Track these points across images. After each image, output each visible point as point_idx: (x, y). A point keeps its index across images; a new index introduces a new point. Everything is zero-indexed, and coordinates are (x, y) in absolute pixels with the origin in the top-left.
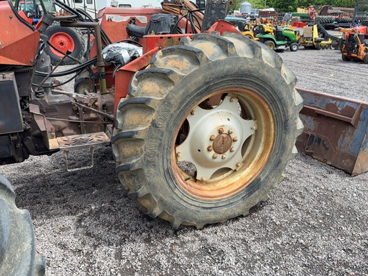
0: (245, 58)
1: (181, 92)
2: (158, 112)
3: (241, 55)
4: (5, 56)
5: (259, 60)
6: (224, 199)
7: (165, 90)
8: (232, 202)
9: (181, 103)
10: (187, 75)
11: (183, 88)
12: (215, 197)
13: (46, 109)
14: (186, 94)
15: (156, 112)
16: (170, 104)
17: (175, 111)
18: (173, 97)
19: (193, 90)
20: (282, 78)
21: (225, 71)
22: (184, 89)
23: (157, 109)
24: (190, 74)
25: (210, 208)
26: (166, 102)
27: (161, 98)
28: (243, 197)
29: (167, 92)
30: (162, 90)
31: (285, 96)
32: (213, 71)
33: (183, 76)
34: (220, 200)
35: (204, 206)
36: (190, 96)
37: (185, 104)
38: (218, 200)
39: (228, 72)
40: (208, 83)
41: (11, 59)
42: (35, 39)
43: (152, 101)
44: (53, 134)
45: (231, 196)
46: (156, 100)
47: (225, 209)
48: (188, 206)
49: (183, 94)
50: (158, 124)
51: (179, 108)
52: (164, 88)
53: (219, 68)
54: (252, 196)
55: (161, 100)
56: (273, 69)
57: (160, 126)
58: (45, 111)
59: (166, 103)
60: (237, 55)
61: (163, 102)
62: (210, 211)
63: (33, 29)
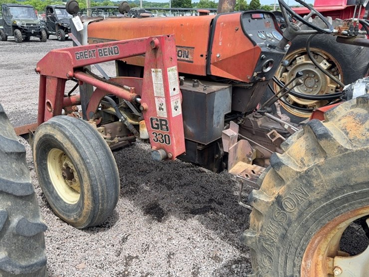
1: (335, 174)
2: (289, 187)
4: (221, 68)
7: (309, 161)
9: (331, 193)
10: (354, 149)
11: (340, 169)
13: (255, 132)
14: (345, 182)
15: (285, 186)
16: (310, 184)
17: (317, 200)
18: (318, 176)
19: (361, 180)
22: (342, 172)
23: (288, 183)
24: (361, 151)
26: (305, 178)
27: (298, 170)
29: (312, 164)
30: (306, 159)
33: (347, 150)
36: (352, 187)
37: (339, 197)
41: (228, 72)
42: (254, 54)
43: (283, 168)
44: (250, 159)
46: (290, 169)
49: (339, 179)
50: (285, 204)
51: (326, 198)
52: (310, 157)
55: (297, 173)
57: (287, 210)
58: (254, 133)
59: (304, 181)
61: (300, 177)
63: (254, 44)
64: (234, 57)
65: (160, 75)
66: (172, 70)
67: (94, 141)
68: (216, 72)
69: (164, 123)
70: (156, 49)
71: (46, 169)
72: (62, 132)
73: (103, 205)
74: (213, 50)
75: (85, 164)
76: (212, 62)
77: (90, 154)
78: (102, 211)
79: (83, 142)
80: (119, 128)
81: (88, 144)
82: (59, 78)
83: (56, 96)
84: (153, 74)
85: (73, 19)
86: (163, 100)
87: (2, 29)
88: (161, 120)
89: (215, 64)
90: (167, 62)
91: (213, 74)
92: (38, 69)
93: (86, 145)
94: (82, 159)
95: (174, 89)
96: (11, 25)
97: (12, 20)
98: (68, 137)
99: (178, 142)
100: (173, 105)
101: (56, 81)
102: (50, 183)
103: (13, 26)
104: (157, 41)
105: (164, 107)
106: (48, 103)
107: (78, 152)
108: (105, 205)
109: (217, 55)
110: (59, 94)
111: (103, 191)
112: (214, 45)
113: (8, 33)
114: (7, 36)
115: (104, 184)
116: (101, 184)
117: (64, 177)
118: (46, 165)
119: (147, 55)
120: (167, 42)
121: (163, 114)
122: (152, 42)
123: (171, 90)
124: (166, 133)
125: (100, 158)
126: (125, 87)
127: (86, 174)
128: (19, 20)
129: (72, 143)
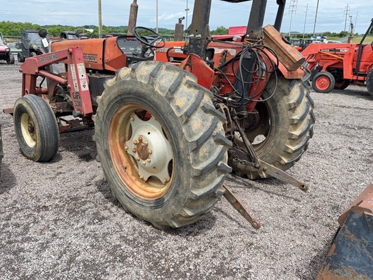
0: (141, 83)
1: (108, 97)
2: (99, 107)
3: (139, 80)
5: (151, 87)
6: (140, 198)
8: (144, 204)
12: (136, 193)
14: (110, 100)
17: (106, 109)
18: (104, 99)
19: (114, 98)
20: (171, 108)
21: (129, 89)
23: (99, 105)
25: (130, 198)
28: (151, 207)
31: (175, 127)
32: (122, 87)
34: (138, 197)
35: (127, 194)
36: (112, 102)
37: (110, 107)
38: (137, 197)
39: (130, 90)
40: (120, 95)
42: (124, 58)
45: (145, 200)
46: (99, 99)
47: (137, 206)
48: (117, 186)
53: (126, 86)
54: (156, 210)
56: (163, 97)
59: (102, 103)
60: (136, 79)
61: (101, 101)
62: (129, 200)
63: (123, 53)
64: (115, 59)
65: (74, 67)
66: (81, 65)
67: (43, 107)
68: (108, 68)
69: (78, 94)
70: (71, 54)
71: (20, 128)
72: (26, 101)
73: (47, 144)
74: (105, 56)
75: (37, 118)
76: (105, 62)
77: (40, 113)
78: (47, 148)
79: (37, 107)
80: (66, 105)
81: (39, 108)
82: (31, 75)
83: (31, 86)
84: (71, 67)
85: (43, 40)
86: (77, 81)
87: (21, 52)
88: (77, 93)
89: (107, 63)
90: (77, 61)
91: (106, 69)
92: (21, 70)
93: (38, 108)
94: (35, 116)
95: (83, 76)
96: (28, 48)
97: (29, 44)
98: (29, 104)
99: (86, 106)
100: (82, 84)
101: (30, 77)
102: (22, 137)
103: (30, 49)
104: (71, 50)
105: (77, 85)
106: (27, 91)
107: (34, 112)
108: (49, 144)
109: (106, 58)
110: (33, 85)
111: (47, 135)
112: (105, 53)
113: (26, 55)
114: (24, 58)
115: (47, 131)
116: (46, 130)
117: (29, 131)
118: (20, 125)
119: (68, 58)
120: (76, 50)
121: (77, 90)
122: (69, 50)
123: (80, 77)
124: (80, 100)
125: (46, 116)
126: (62, 76)
127: (37, 124)
128: (36, 44)
129: (31, 107)
